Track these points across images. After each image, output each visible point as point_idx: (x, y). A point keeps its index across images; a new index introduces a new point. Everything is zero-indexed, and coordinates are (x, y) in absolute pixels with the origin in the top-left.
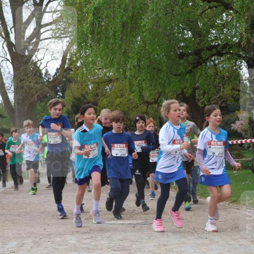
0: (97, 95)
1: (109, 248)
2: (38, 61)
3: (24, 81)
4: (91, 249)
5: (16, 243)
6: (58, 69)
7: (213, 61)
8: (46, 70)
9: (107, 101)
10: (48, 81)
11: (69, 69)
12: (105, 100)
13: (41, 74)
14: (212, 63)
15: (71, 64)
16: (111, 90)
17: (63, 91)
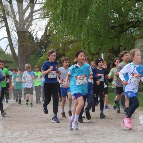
0: (64, 50)
1: (71, 136)
2: (32, 31)
3: (24, 43)
4: (61, 136)
5: (19, 133)
6: (42, 36)
7: (130, 31)
8: (36, 36)
9: (70, 53)
10: (37, 42)
11: (49, 35)
12: (69, 53)
13: (33, 38)
14: (130, 32)
15: (50, 33)
16: (72, 47)
17: (46, 48)
